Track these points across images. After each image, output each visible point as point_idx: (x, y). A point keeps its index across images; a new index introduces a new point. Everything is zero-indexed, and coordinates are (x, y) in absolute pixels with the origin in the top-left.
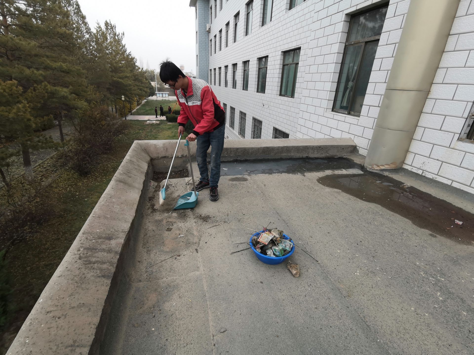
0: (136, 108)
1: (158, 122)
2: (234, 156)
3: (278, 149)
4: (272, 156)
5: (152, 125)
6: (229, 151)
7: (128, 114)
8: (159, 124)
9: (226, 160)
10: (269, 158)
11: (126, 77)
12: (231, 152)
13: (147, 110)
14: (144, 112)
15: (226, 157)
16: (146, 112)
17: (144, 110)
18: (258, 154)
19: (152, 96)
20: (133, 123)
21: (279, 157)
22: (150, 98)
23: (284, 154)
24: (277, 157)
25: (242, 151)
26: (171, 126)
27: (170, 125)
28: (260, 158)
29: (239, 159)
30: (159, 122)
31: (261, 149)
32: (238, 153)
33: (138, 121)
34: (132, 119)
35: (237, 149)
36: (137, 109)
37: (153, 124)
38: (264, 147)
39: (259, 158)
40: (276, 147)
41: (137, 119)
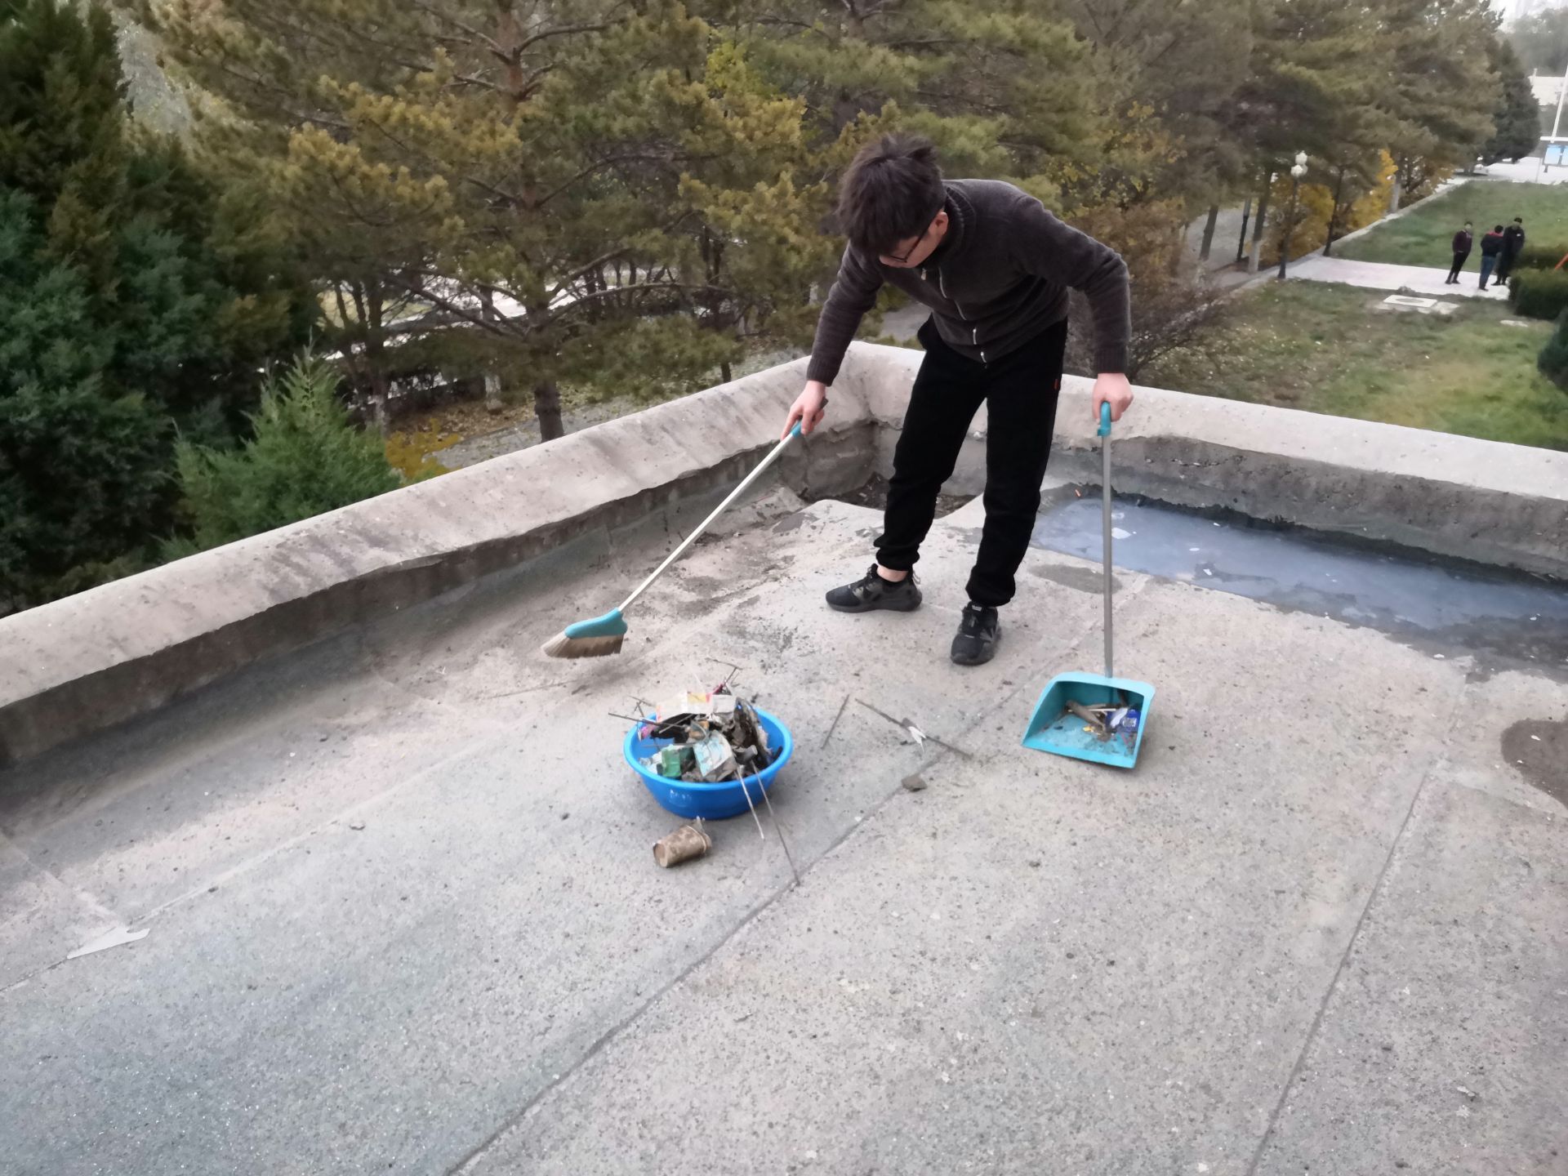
0: (1376, 223)
1: (1445, 309)
2: (1220, 486)
3: (1496, 509)
4: (1448, 537)
5: (1406, 318)
6: (1197, 455)
7: (1314, 248)
8: (1448, 320)
9: (1175, 501)
10: (1431, 546)
11: (1348, 56)
12: (1205, 463)
13: (1432, 238)
14: (1406, 246)
15: (1176, 482)
16: (1418, 244)
17: (1416, 234)
18: (1361, 509)
19: (1516, 157)
20: (1311, 296)
21: (1500, 559)
22: (1503, 170)
23: (1540, 549)
24: (1482, 551)
25: (1264, 471)
26: (1510, 342)
27: (1511, 332)
28: (1365, 532)
29: (1242, 507)
30: (1454, 306)
31: (1375, 485)
32: (1241, 475)
33: (1341, 288)
34: (1314, 278)
35: (1240, 456)
36: (1378, 229)
37: (1414, 312)
38: (1403, 478)
39: (1359, 533)
40: (1484, 494)
41: (1340, 280)
